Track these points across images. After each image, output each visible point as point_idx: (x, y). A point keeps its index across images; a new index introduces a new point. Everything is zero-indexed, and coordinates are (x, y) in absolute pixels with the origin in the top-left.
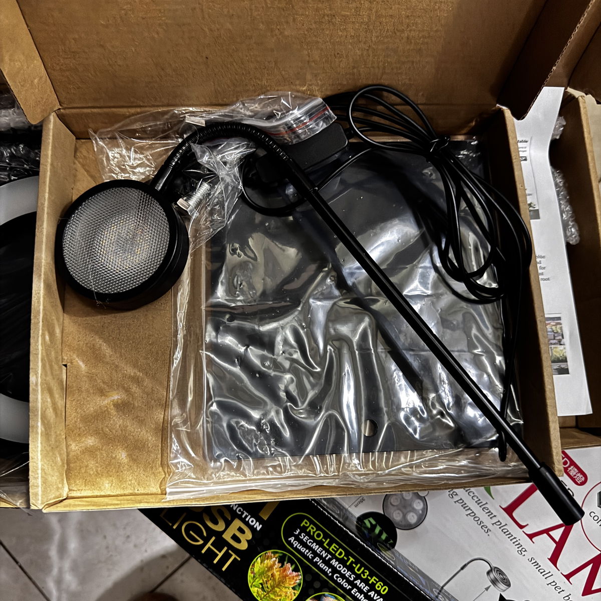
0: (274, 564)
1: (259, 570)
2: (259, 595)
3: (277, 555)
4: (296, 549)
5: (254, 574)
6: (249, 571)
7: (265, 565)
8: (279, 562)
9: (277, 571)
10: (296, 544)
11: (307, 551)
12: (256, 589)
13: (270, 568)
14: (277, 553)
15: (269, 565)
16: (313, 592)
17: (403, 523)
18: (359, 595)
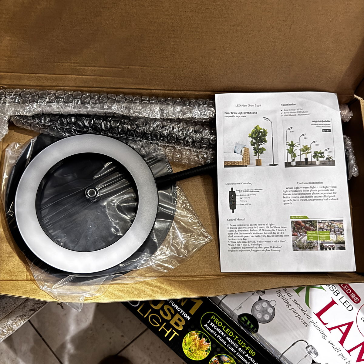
0: (196, 338)
1: (188, 341)
2: (188, 354)
3: (198, 333)
4: (208, 331)
5: (186, 343)
6: (183, 342)
7: (192, 338)
8: (199, 337)
9: (198, 342)
10: (208, 328)
11: (214, 332)
12: (187, 351)
13: (194, 340)
14: (198, 332)
15: (194, 338)
16: (216, 353)
17: (262, 320)
18: (240, 356)
